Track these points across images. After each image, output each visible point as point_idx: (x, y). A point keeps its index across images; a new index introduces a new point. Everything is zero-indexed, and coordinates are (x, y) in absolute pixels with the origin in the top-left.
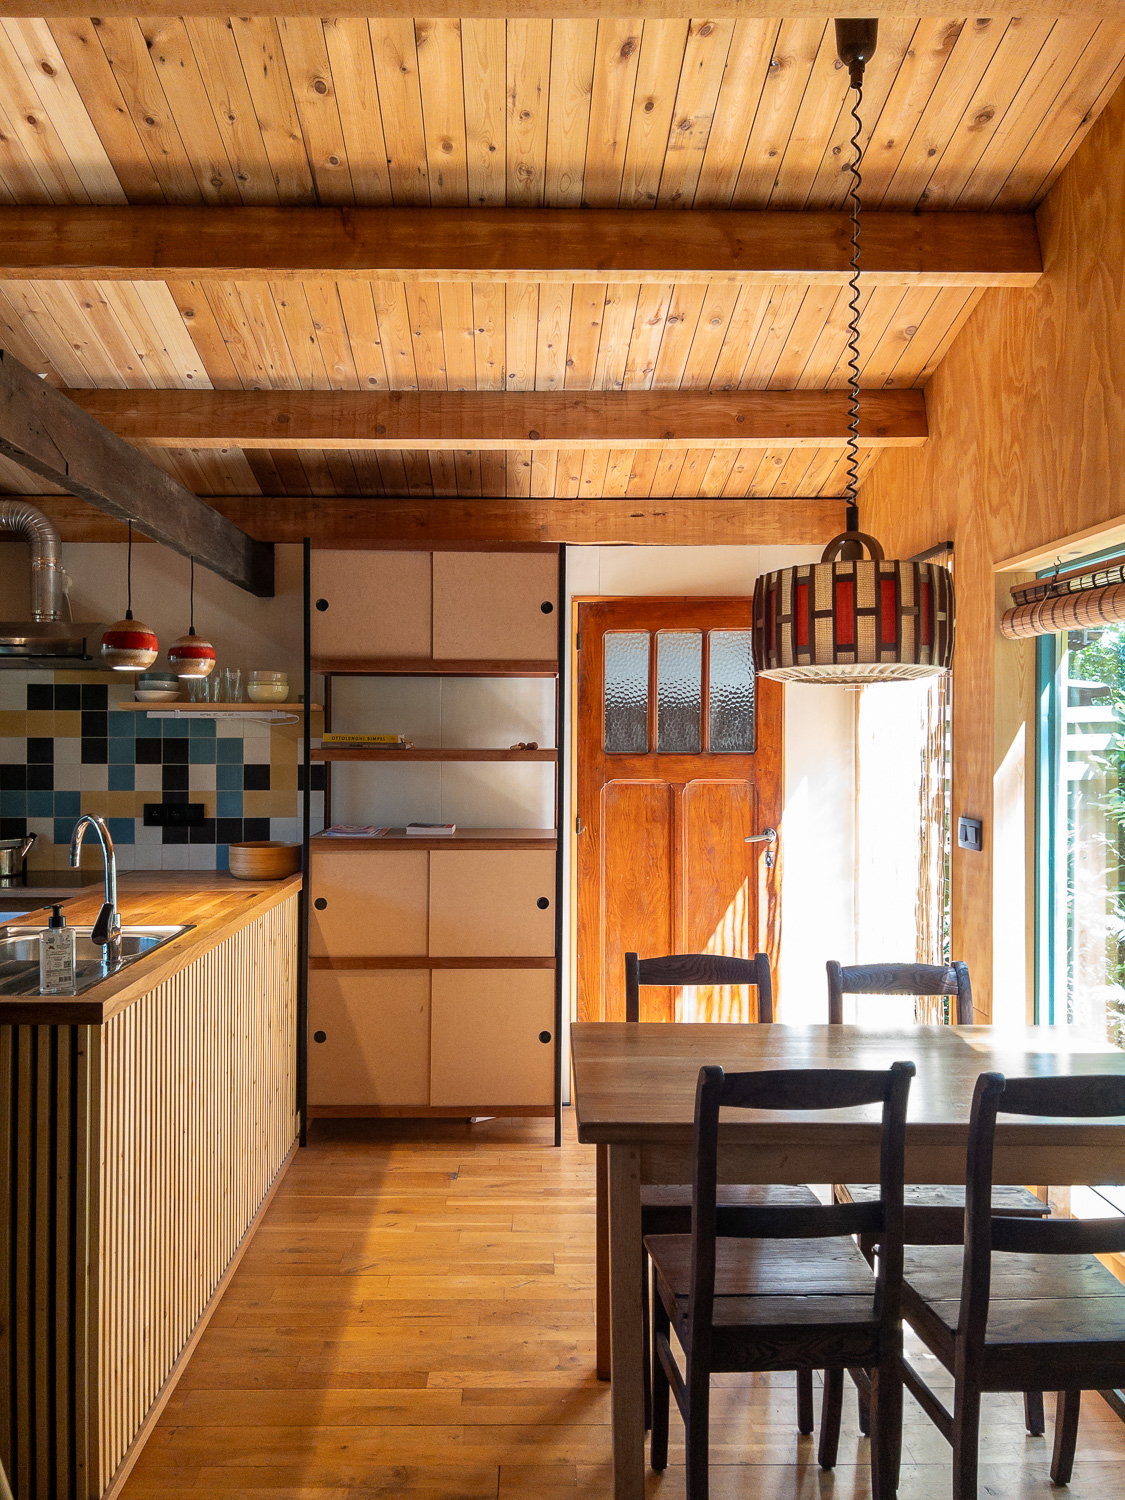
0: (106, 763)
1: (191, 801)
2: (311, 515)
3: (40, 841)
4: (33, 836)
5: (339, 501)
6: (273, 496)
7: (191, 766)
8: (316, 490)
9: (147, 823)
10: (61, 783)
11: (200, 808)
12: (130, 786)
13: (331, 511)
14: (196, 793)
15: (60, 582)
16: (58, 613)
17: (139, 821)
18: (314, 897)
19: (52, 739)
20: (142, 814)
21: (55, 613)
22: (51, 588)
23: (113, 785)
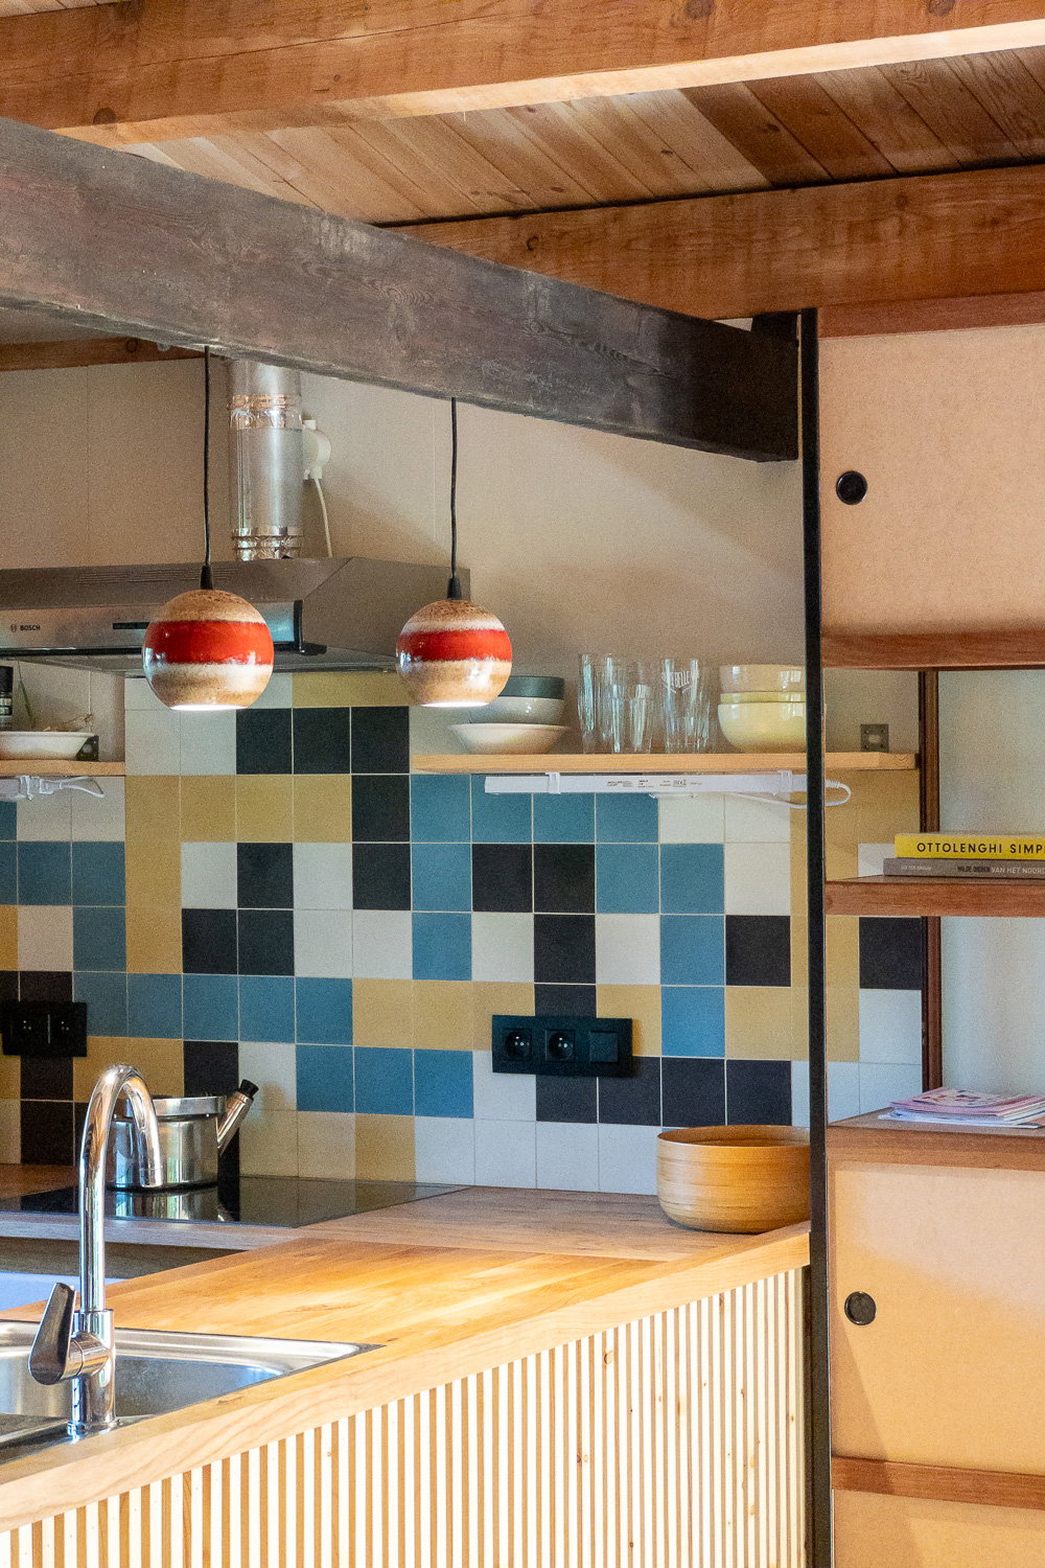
0: (408, 908)
1: (604, 1010)
2: (889, 227)
3: (265, 1100)
4: (250, 1089)
5: (965, 180)
6: (793, 186)
7: (601, 919)
8: (900, 159)
9: (500, 1066)
10: (312, 959)
11: (623, 1029)
12: (460, 969)
13: (943, 209)
14: (612, 990)
15: (298, 455)
16: (292, 531)
17: (482, 1059)
18: (841, 1288)
19: (289, 847)
20: (489, 1041)
21: (284, 533)
22: (275, 473)
23: (424, 965)
